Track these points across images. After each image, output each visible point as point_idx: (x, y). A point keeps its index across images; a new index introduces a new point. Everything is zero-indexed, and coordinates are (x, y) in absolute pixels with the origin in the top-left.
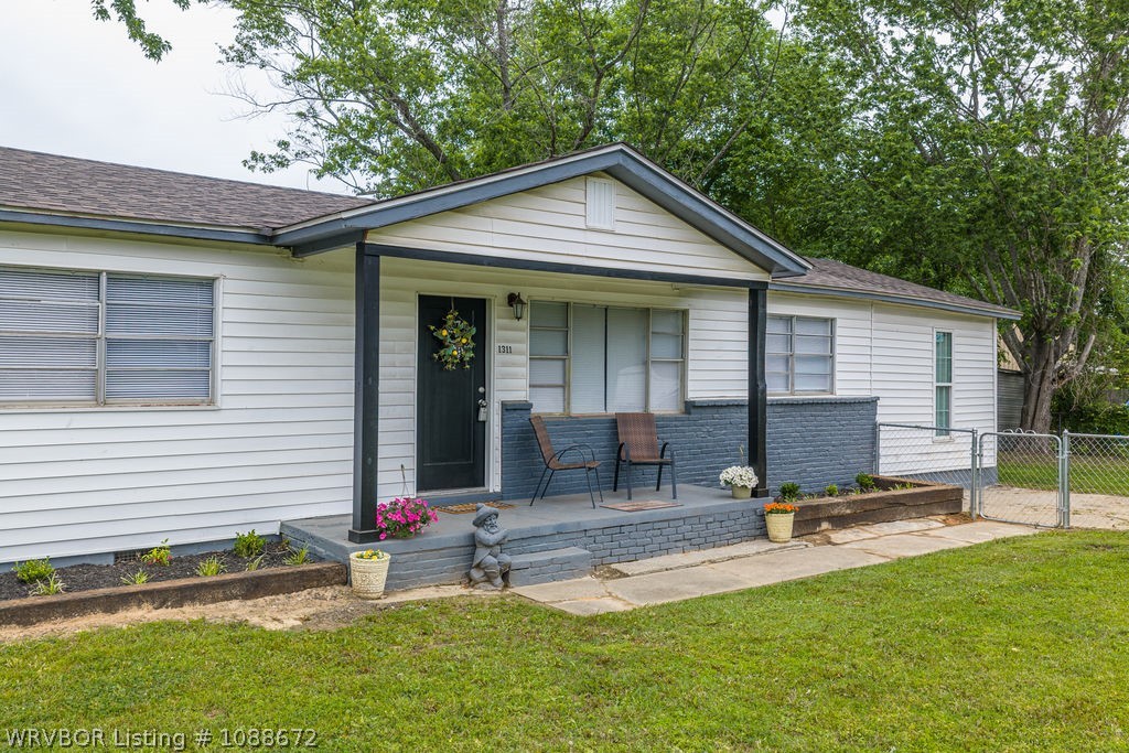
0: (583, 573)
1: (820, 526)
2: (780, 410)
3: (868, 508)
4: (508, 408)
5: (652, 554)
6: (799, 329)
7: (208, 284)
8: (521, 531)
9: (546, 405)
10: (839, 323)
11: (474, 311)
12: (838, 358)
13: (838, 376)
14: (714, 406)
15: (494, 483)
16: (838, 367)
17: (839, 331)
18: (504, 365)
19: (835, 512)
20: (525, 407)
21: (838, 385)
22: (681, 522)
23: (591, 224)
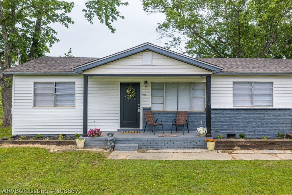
0: (135, 150)
1: (234, 147)
2: (245, 111)
3: (258, 144)
4: (144, 109)
5: (164, 148)
6: (255, 86)
7: (74, 83)
8: (122, 138)
9: (157, 108)
10: (274, 83)
11: (136, 86)
12: (274, 95)
13: (274, 101)
14: (220, 110)
15: (141, 127)
16: (274, 98)
17: (274, 86)
18: (144, 98)
19: (242, 144)
20: (150, 109)
21: (274, 104)
22: (175, 141)
23: (144, 64)
